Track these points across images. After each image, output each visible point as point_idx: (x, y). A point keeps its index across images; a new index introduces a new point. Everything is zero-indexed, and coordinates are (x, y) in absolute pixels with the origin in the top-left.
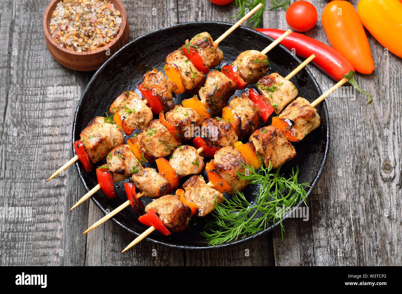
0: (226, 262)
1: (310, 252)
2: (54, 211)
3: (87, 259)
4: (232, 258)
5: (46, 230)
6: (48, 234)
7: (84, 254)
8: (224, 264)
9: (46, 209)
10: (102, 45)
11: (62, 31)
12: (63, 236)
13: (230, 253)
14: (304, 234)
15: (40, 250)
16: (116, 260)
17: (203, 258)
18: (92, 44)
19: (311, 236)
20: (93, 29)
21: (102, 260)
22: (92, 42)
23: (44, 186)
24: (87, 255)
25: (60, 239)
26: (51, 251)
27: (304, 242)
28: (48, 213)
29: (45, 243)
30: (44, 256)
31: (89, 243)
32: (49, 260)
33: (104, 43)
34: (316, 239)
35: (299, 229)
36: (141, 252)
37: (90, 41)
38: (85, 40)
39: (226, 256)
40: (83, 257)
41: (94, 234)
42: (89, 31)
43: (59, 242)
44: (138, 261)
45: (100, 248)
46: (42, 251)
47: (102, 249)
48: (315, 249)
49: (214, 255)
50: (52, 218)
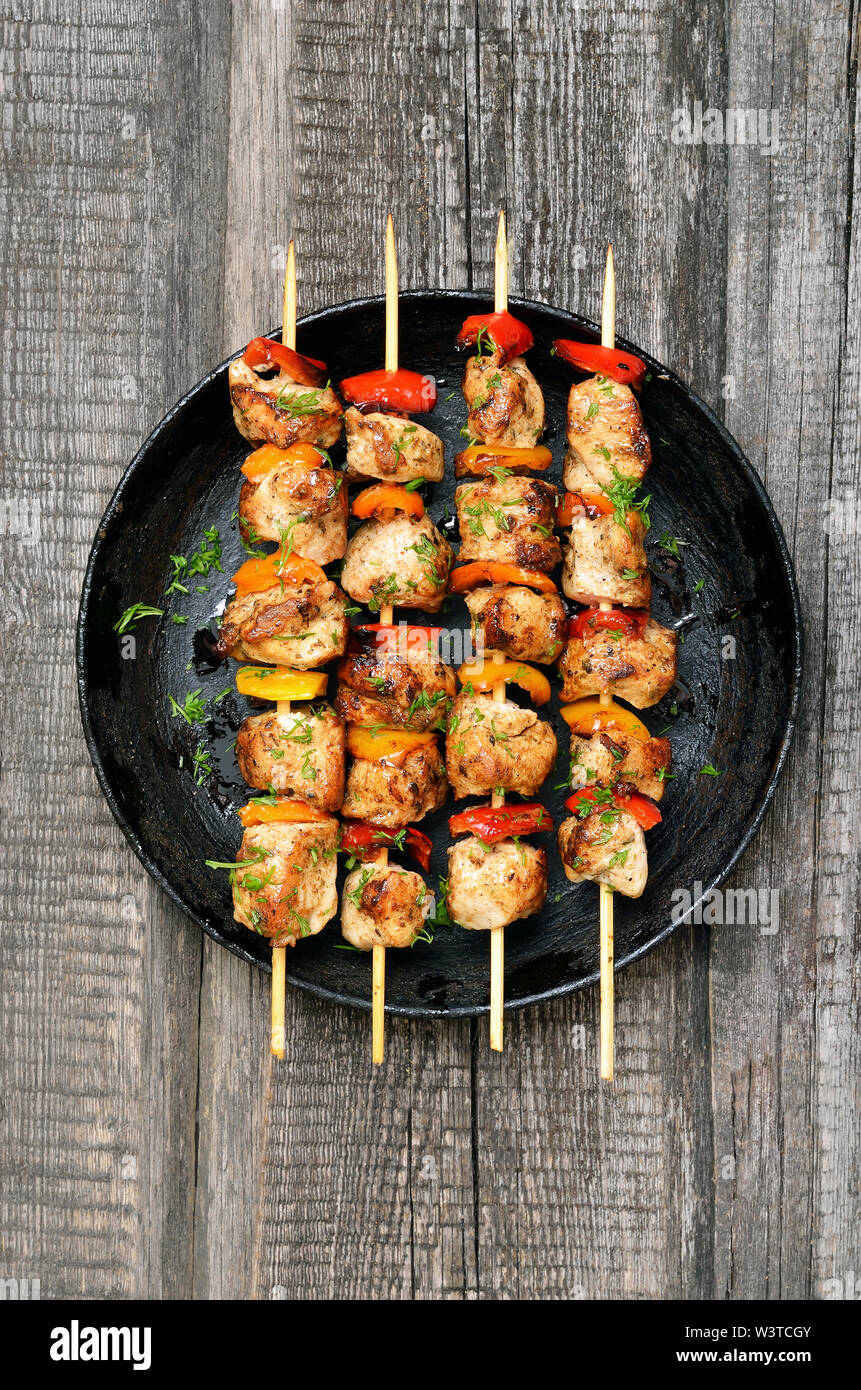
1: (804, 1015)
2: (119, 867)
5: (98, 923)
6: (105, 932)
9: (96, 859)
12: (146, 945)
15: (85, 978)
17: (522, 1017)
19: (809, 973)
23: (84, 788)
25: (138, 953)
26: (116, 986)
28: (100, 873)
29: (99, 961)
30: (95, 996)
32: (111, 1010)
34: (823, 982)
39: (582, 1013)
43: (137, 963)
44: (348, 1015)
46: (90, 982)
48: (817, 1010)
49: (551, 1009)
50: (114, 888)
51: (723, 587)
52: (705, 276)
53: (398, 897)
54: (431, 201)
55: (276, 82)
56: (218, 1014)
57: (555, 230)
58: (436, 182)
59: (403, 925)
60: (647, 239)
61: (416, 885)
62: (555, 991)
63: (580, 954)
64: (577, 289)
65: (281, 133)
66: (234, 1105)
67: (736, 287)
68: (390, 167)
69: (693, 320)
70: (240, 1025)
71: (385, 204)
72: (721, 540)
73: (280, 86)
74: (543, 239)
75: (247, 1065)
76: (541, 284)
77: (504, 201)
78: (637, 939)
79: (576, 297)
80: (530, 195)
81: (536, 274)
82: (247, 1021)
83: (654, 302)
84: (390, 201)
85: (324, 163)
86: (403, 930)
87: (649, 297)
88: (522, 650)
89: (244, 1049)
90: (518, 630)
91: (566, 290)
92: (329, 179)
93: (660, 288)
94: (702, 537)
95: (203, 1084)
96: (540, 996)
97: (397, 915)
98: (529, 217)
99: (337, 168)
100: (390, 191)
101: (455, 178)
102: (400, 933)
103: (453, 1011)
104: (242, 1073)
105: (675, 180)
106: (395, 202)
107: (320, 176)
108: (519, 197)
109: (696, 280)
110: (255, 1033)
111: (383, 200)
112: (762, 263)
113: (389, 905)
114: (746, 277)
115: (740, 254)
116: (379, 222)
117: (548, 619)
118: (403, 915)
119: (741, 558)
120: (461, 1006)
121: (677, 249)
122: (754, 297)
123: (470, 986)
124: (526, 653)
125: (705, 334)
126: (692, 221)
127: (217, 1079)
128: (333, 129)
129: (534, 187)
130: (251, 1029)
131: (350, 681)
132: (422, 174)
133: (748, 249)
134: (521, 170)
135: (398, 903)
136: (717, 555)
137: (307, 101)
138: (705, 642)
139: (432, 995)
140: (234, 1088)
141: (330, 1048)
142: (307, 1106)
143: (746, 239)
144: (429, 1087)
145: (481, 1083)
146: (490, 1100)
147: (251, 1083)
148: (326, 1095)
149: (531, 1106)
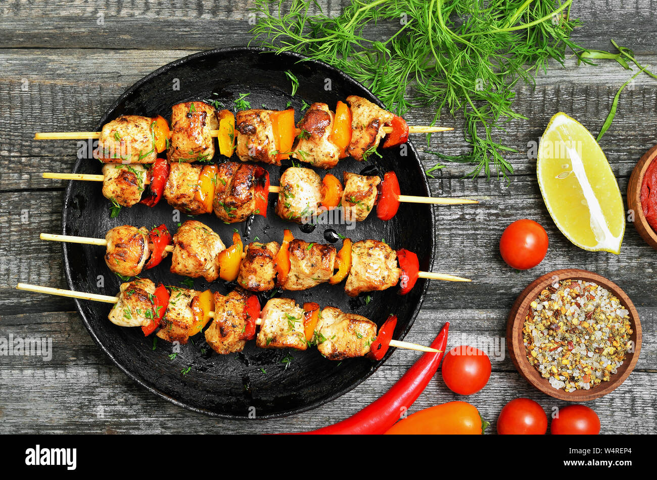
1: (92, 359)
3: (104, 51)
7: (113, 47)
11: (578, 295)
16: (88, 94)
20: (557, 339)
21: (91, 73)
37: (541, 326)
38: (545, 321)
40: (108, 46)
41: (136, 61)
45: (109, 70)
48: (96, 366)
51: (261, 383)
52: (473, 299)
53: (127, 191)
54: (508, 156)
55: (566, 76)
56: (88, 57)
57: (495, 220)
58: (518, 159)
59: (113, 193)
60: (491, 267)
61: (134, 200)
62: (67, 264)
63: (85, 280)
64: (465, 232)
65: (541, 79)
66: (41, 66)
67: (468, 314)
68: (525, 135)
69: (450, 293)
70: (83, 68)
71: (506, 133)
72: (285, 385)
73: (564, 78)
74: (490, 214)
75: (62, 72)
76: (467, 214)
77: (509, 195)
78: (88, 311)
79: (461, 232)
80: (512, 207)
81: (472, 211)
82: (85, 71)
83: (459, 272)
84: (507, 136)
85: (526, 102)
86: (111, 193)
87: (462, 269)
88: (245, 266)
89: (70, 70)
90: (255, 265)
91: (464, 227)
92: (518, 104)
93: (467, 275)
94: (288, 376)
95: (52, 51)
96: (66, 256)
97: (119, 190)
98: (501, 207)
99: (524, 108)
100: (513, 136)
101: (520, 169)
102: (110, 190)
103: (66, 210)
104: (58, 69)
105: (522, 281)
106: (507, 138)
107: (519, 99)
108: (511, 202)
109: (471, 294)
110: (78, 75)
111: (508, 132)
112: (481, 327)
113: (124, 187)
114: (473, 319)
115: (485, 315)
116: (497, 130)
117: (260, 282)
118: (119, 193)
119: (274, 394)
120: (68, 215)
121: (487, 283)
122: (463, 323)
123: (77, 221)
124: (243, 269)
125: (444, 300)
126: (501, 291)
127: (54, 57)
128: (543, 106)
129: (517, 209)
130: (81, 74)
131: (240, 171)
132: (522, 152)
133: (488, 319)
134: (525, 202)
135: (125, 191)
136: (278, 382)
137: (557, 92)
138: (234, 370)
139: (76, 201)
140: (50, 66)
141: (71, 114)
142: (41, 103)
143: (493, 318)
144: (52, 166)
145: (55, 193)
146: (45, 198)
147: (52, 74)
148: (47, 113)
149: (43, 219)
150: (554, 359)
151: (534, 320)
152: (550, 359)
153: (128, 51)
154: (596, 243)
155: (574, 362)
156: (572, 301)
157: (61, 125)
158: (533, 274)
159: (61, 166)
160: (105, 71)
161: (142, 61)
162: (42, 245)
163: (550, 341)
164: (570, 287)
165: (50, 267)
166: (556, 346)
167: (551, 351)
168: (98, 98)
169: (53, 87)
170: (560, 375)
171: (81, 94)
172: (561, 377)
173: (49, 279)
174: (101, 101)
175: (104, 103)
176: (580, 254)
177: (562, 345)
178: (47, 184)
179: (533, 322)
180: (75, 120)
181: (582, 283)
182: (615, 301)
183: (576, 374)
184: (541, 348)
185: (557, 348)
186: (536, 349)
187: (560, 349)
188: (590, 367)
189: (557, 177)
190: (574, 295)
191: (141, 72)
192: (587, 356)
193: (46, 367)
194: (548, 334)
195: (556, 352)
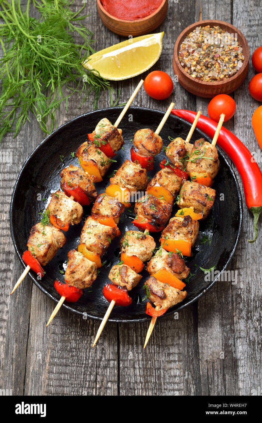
0: (155, 347)
1: (231, 342)
3: (29, 338)
4: (160, 344)
7: (27, 333)
8: (153, 349)
10: (215, 80)
11: (188, 52)
12: (8, 318)
13: (159, 340)
14: (226, 325)
16: (56, 342)
18: (207, 75)
19: (232, 327)
20: (214, 62)
21: (43, 341)
22: (207, 73)
24: (29, 334)
25: (6, 320)
27: (225, 332)
31: (32, 323)
33: (218, 78)
34: (237, 330)
35: (222, 320)
36: (79, 335)
37: (206, 72)
38: (203, 69)
39: (155, 342)
40: (26, 336)
41: (37, 315)
42: (209, 63)
43: (5, 324)
45: (42, 330)
47: (44, 331)
48: (236, 340)
54: (107, 100)
56: (33, 346)
58: (108, 94)
66: (37, 374)
70: (40, 347)
75: (41, 360)
82: (42, 345)
92: (76, 94)
95: (27, 371)
98: (136, 103)
100: (94, 97)
101: (114, 93)
104: (39, 363)
110: (44, 349)
111: (92, 100)
126: (186, 106)
127: (31, 368)
129: (138, 95)
130: (43, 348)
132: (104, 92)
140: (36, 369)
141: (69, 354)
142: (61, 373)
143: (202, 108)
144: (103, 367)
145: (121, 365)
146: (124, 372)
147: (42, 366)
148: (68, 370)
149: (138, 374)
150: (225, 65)
151: (203, 76)
152: (225, 68)
153: (31, 322)
154: (157, 44)
155: (227, 55)
156: (191, 55)
157: (76, 361)
158: (176, 86)
159: (103, 361)
160: (43, 332)
161: (38, 311)
162: (155, 375)
163: (215, 67)
164: (183, 57)
165: (170, 369)
166: (217, 63)
167: (220, 67)
168: (60, 336)
169: (51, 364)
170: (234, 62)
171: (56, 346)
172: (236, 62)
173: (178, 370)
174: (61, 334)
175: (63, 332)
176: (165, 63)
177: (217, 60)
178: (114, 370)
179: (204, 76)
180: (73, 352)
181: (181, 51)
182: (191, 34)
183: (234, 54)
184: (219, 73)
185: (219, 63)
186: (219, 76)
187: (219, 61)
188: (229, 46)
189: (119, 67)
190: (187, 54)
191: (45, 309)
192: (223, 47)
193: (237, 372)
194: (210, 68)
195: (221, 64)
